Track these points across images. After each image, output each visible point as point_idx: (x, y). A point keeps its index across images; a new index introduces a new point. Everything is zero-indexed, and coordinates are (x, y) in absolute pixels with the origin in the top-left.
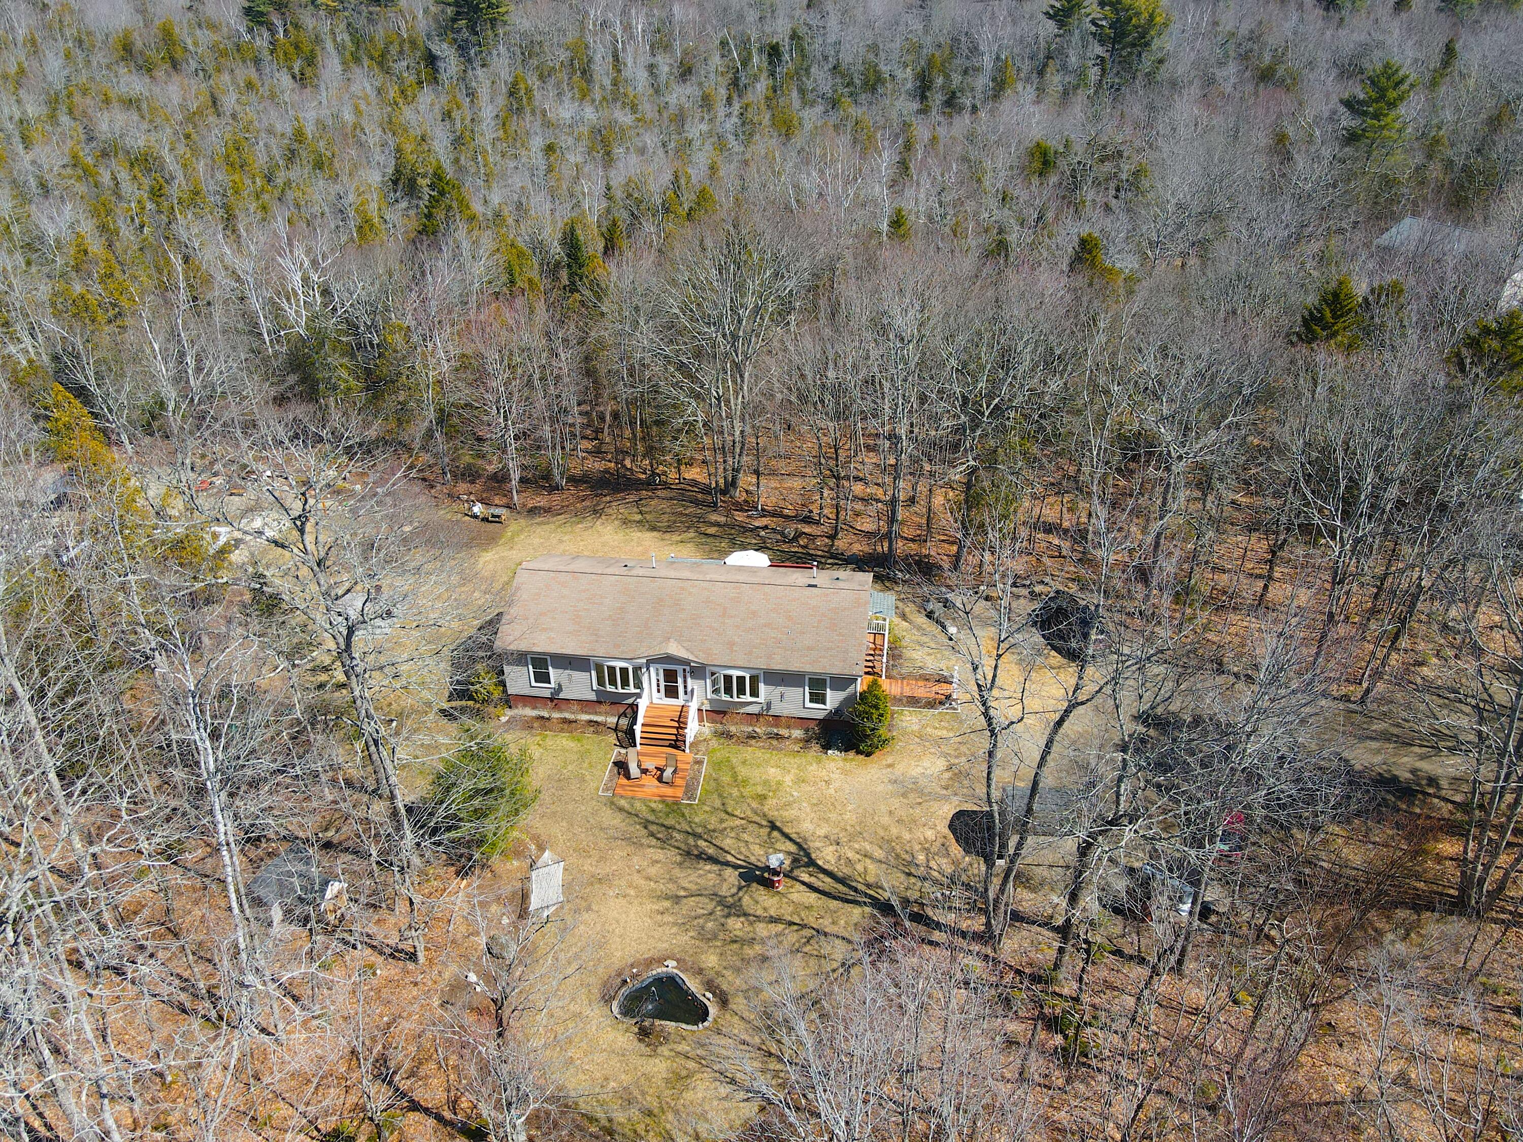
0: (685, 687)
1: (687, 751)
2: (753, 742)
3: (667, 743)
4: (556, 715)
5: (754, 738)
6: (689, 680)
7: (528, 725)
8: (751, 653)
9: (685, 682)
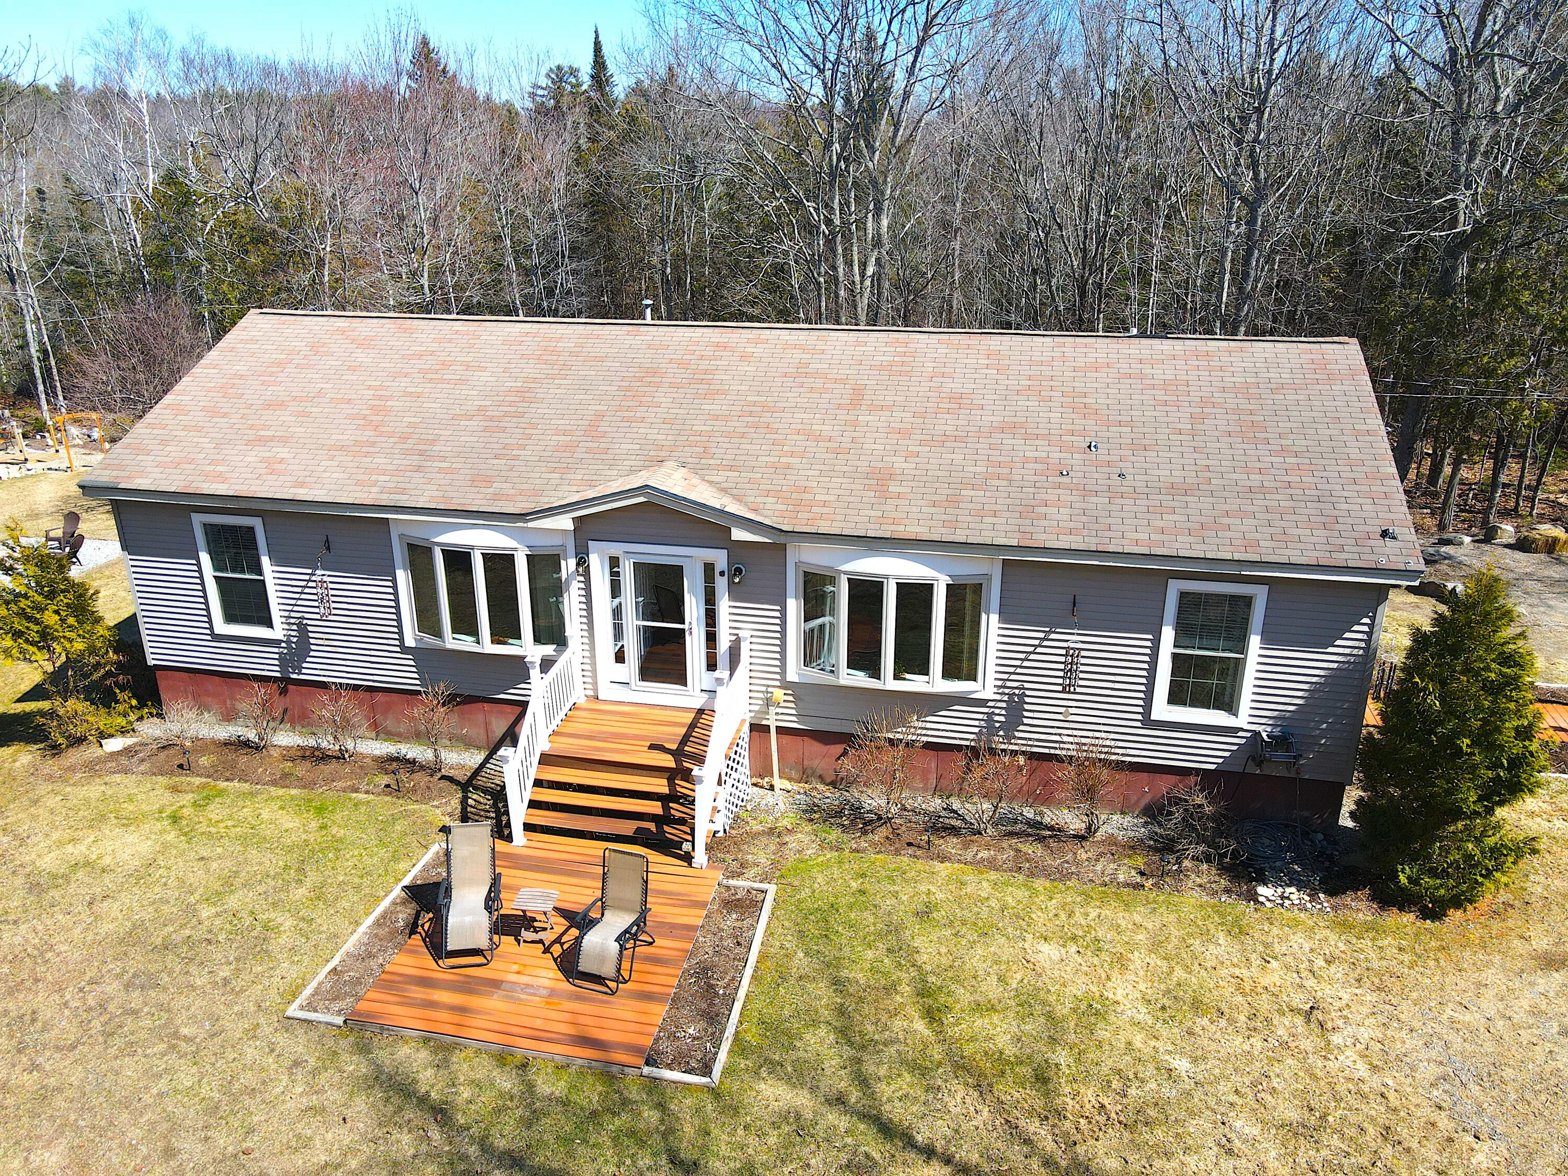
0: (711, 638)
1: (700, 857)
2: (951, 845)
3: (628, 827)
4: (286, 738)
5: (953, 831)
6: (724, 606)
8: (953, 501)
9: (711, 617)
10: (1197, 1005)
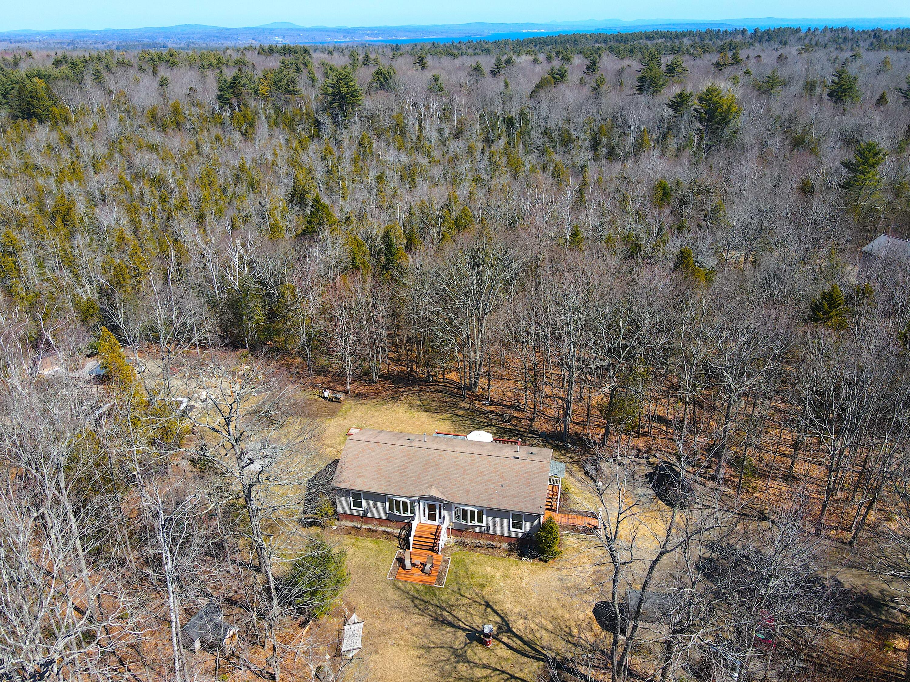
0: (440, 515)
1: (440, 553)
2: (478, 550)
3: (428, 548)
4: (365, 526)
5: (479, 547)
6: (442, 511)
7: (348, 532)
8: (478, 497)
9: (440, 512)
10: (507, 576)
